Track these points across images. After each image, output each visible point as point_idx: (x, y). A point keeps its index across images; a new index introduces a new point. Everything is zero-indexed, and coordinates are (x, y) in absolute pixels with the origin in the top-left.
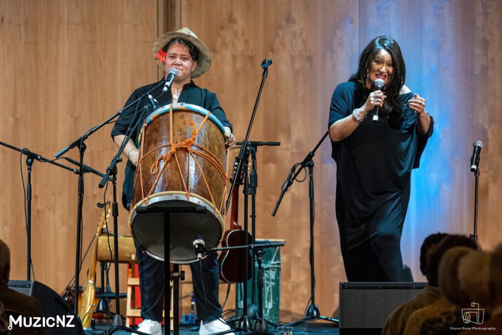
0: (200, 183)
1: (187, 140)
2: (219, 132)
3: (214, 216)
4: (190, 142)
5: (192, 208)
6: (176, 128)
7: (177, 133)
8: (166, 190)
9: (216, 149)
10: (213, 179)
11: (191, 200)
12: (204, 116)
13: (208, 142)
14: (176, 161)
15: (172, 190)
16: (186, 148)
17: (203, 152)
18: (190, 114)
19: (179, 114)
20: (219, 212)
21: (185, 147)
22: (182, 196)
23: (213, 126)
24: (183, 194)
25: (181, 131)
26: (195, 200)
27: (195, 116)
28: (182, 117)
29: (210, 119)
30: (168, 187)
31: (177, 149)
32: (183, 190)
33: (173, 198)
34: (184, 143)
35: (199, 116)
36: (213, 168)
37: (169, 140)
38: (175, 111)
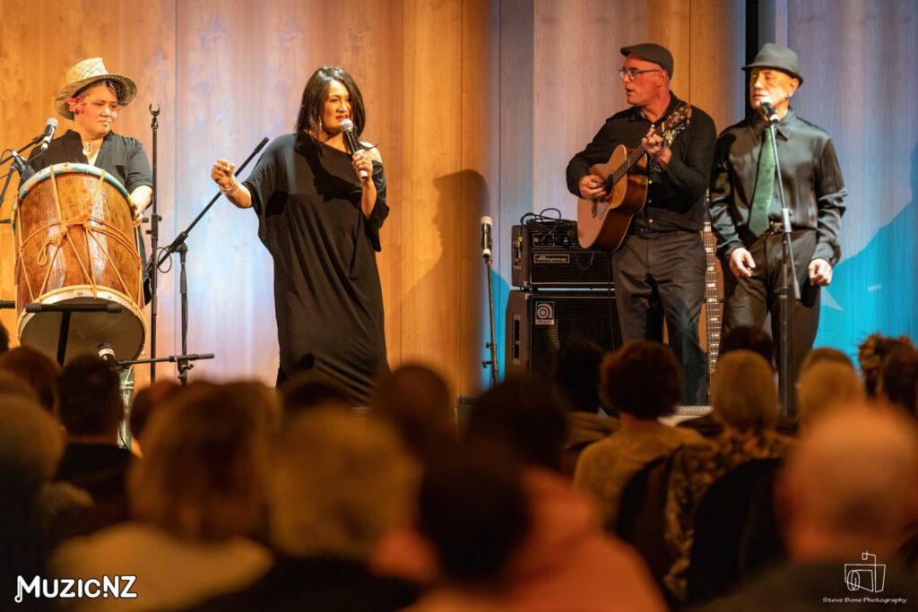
0: (107, 270)
1: (82, 213)
2: (120, 196)
3: (133, 313)
4: (85, 216)
5: (102, 307)
6: (63, 199)
7: (66, 206)
8: (64, 286)
9: (121, 220)
10: (123, 262)
11: (101, 295)
12: (98, 177)
13: (108, 214)
14: (70, 245)
15: (72, 284)
16: (82, 225)
17: (104, 227)
18: (79, 177)
19: (64, 179)
20: (137, 307)
21: (79, 223)
22: (85, 291)
23: (112, 189)
24: (85, 289)
25: (70, 202)
26: (106, 294)
27: (85, 179)
28: (69, 182)
29: (107, 181)
30: (65, 281)
31: (69, 228)
32: (85, 282)
33: (74, 295)
34: (77, 217)
35: (92, 179)
36: (121, 248)
37: (56, 216)
38: (58, 175)
